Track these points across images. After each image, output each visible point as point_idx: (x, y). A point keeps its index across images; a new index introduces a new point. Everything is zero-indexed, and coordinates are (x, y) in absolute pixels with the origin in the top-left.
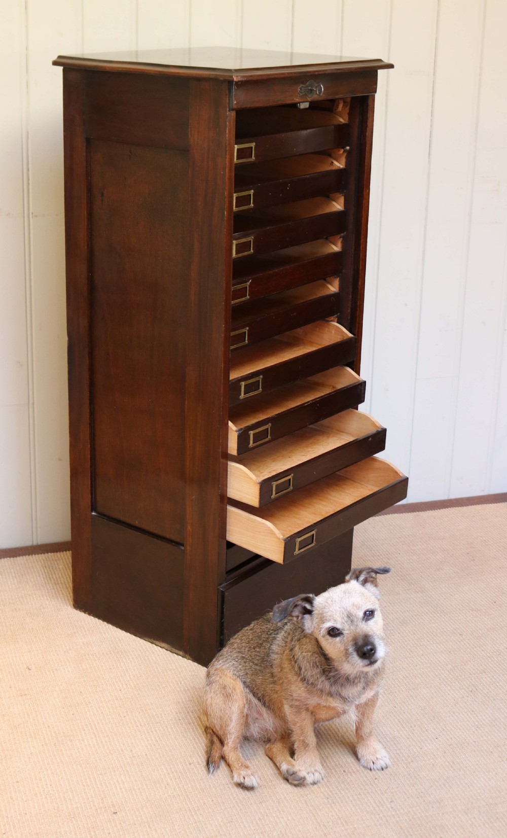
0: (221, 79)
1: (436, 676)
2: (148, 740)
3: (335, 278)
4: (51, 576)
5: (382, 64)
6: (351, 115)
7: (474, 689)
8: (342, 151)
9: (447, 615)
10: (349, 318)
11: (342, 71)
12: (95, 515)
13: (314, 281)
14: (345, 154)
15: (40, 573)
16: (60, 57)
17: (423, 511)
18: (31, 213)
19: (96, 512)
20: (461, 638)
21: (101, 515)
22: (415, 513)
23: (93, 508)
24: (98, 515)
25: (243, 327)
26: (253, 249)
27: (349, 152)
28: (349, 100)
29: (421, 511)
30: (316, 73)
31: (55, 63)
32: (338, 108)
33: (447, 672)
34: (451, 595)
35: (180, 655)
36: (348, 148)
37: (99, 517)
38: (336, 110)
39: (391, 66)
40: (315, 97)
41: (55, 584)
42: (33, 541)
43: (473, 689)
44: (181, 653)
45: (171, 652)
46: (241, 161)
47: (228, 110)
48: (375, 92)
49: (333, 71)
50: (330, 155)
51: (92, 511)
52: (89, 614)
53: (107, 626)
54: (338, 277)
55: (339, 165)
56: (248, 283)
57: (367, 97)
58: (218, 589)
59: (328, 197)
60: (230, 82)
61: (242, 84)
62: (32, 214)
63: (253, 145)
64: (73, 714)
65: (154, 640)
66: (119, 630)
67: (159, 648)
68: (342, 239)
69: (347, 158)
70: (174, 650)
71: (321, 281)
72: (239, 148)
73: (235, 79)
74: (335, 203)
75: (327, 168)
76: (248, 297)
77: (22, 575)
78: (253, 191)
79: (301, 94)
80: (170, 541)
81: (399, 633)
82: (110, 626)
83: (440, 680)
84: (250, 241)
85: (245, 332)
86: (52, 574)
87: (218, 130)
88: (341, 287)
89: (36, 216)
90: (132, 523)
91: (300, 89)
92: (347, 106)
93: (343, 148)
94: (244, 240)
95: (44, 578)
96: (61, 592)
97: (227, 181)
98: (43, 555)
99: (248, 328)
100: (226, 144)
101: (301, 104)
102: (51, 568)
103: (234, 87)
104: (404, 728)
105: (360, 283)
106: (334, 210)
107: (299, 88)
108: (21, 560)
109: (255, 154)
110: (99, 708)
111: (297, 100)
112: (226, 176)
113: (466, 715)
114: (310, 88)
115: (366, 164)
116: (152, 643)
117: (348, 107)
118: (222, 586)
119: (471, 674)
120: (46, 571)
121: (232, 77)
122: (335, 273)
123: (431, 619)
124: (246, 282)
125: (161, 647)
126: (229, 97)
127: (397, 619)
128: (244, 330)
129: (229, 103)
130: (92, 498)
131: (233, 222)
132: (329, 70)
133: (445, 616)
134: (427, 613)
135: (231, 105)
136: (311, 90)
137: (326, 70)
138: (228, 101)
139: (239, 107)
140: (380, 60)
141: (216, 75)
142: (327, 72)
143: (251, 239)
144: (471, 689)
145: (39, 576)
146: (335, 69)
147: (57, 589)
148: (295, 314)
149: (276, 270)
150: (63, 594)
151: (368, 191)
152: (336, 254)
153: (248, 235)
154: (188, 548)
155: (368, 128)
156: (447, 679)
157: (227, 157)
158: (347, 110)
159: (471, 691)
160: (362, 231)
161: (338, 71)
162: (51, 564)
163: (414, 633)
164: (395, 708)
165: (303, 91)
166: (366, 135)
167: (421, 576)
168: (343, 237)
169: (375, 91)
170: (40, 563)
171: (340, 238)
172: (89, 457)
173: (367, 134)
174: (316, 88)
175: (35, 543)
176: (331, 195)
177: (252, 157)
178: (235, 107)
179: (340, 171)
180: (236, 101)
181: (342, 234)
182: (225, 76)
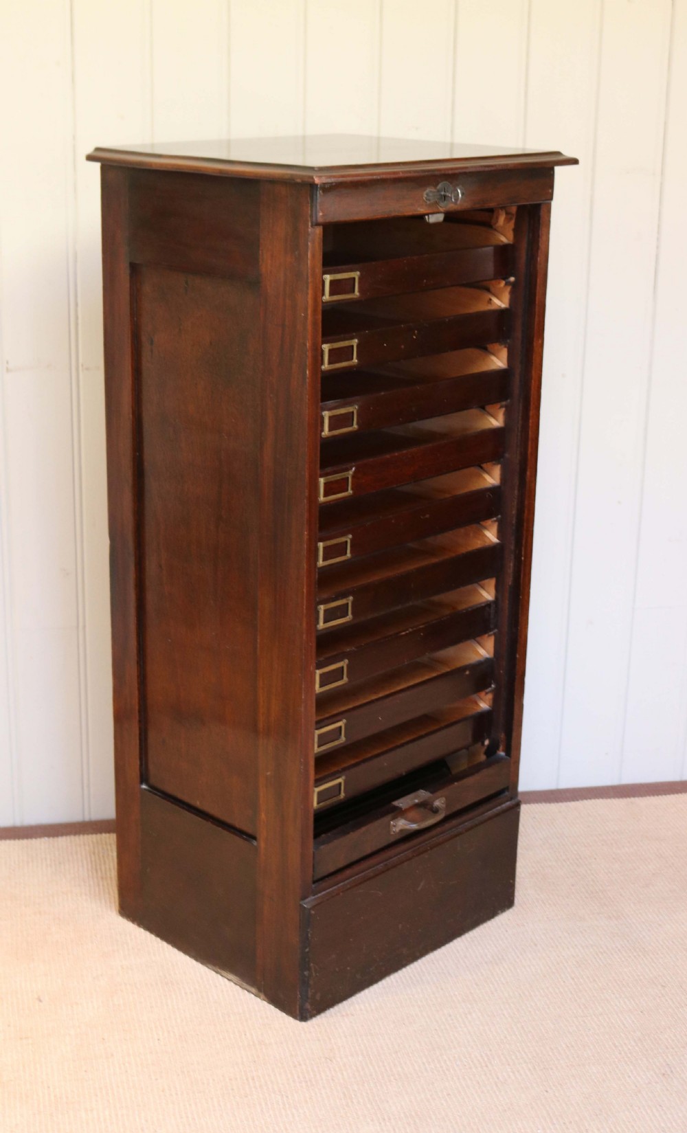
0: (299, 181)
1: (616, 1046)
2: (181, 1118)
3: (494, 464)
4: (98, 867)
5: (561, 158)
6: (517, 231)
7: (669, 1072)
8: (503, 283)
9: (648, 955)
10: (514, 522)
11: (492, 169)
12: (145, 789)
13: (459, 469)
14: (509, 288)
15: (85, 862)
16: (98, 149)
17: (642, 796)
18: (80, 365)
19: (147, 784)
20: (663, 992)
21: (154, 789)
22: (628, 799)
23: (144, 778)
24: (149, 789)
25: (343, 534)
26: (358, 423)
27: (514, 285)
28: (514, 210)
29: (638, 797)
30: (450, 172)
31: (90, 158)
32: (497, 222)
33: (633, 1043)
34: (660, 925)
35: (253, 993)
36: (512, 279)
37: (150, 792)
38: (496, 223)
39: (574, 162)
40: (451, 206)
41: (102, 878)
42: (83, 815)
43: (666, 1071)
44: (253, 990)
45: (241, 987)
46: (336, 298)
47: (310, 224)
48: (551, 199)
49: (478, 169)
50: (488, 290)
51: (141, 783)
52: (139, 925)
53: (160, 945)
54: (498, 464)
55: (500, 302)
56: (351, 472)
57: (539, 205)
58: (301, 905)
59: (485, 349)
60: (313, 186)
61: (328, 189)
62: (82, 365)
63: (356, 275)
64: (86, 1071)
65: (220, 968)
66: (175, 951)
67: (226, 980)
68: (503, 409)
69: (512, 293)
70: (245, 985)
71: (473, 470)
72: (332, 279)
73: (317, 181)
74: (494, 358)
75: (483, 307)
76: (350, 491)
77: (60, 863)
78: (356, 340)
79: (428, 202)
80: (240, 833)
81: (573, 979)
82: (165, 944)
83: (620, 1053)
84: (353, 412)
85: (346, 542)
86: (100, 865)
87: (296, 253)
88: (504, 478)
89: (87, 369)
90: (192, 802)
91: (427, 194)
92: (511, 219)
93: (504, 279)
94: (342, 411)
95: (88, 870)
96: (107, 890)
97: (309, 327)
98: (94, 836)
99: (350, 536)
100: (307, 274)
101: (430, 216)
102: (101, 855)
103: (319, 193)
104: (554, 1124)
105: (528, 473)
106: (493, 367)
107: (425, 193)
108: (63, 841)
109: (360, 287)
110: (124, 1064)
111: (421, 210)
112: (308, 320)
113: (649, 1111)
114: (443, 193)
115: (537, 303)
116: (217, 972)
117: (513, 221)
118: (307, 900)
119: (667, 1048)
120: (93, 859)
121: (312, 178)
122: (496, 457)
123: (623, 959)
124: (347, 470)
125: (228, 980)
126: (312, 207)
127: (574, 956)
128: (343, 539)
129: (311, 216)
130: (141, 765)
131: (319, 385)
132: (472, 167)
133: (645, 956)
134: (619, 950)
135: (314, 219)
136: (445, 196)
137: (466, 168)
138: (309, 212)
139: (327, 221)
140: (558, 153)
141: (292, 175)
142: (467, 171)
143: (354, 409)
144: (663, 1071)
145: (83, 866)
146: (481, 166)
147: (103, 885)
148: (427, 516)
149: (396, 454)
150: (109, 893)
151: (540, 342)
152: (496, 432)
153: (350, 404)
154: (262, 845)
155: (539, 252)
156: (630, 1053)
157: (310, 292)
158: (512, 225)
159: (664, 1074)
160: (532, 399)
161: (487, 169)
162: (103, 849)
163: (594, 980)
164: (545, 1093)
165: (431, 198)
166: (537, 260)
167: (621, 895)
168: (506, 407)
169: (550, 197)
170: (87, 848)
171: (501, 407)
172: (137, 708)
173: (539, 259)
174: (451, 194)
175: (87, 819)
176: (488, 346)
177: (354, 292)
178: (320, 220)
179: (502, 312)
180: (323, 212)
181: (504, 403)
182: (303, 176)
